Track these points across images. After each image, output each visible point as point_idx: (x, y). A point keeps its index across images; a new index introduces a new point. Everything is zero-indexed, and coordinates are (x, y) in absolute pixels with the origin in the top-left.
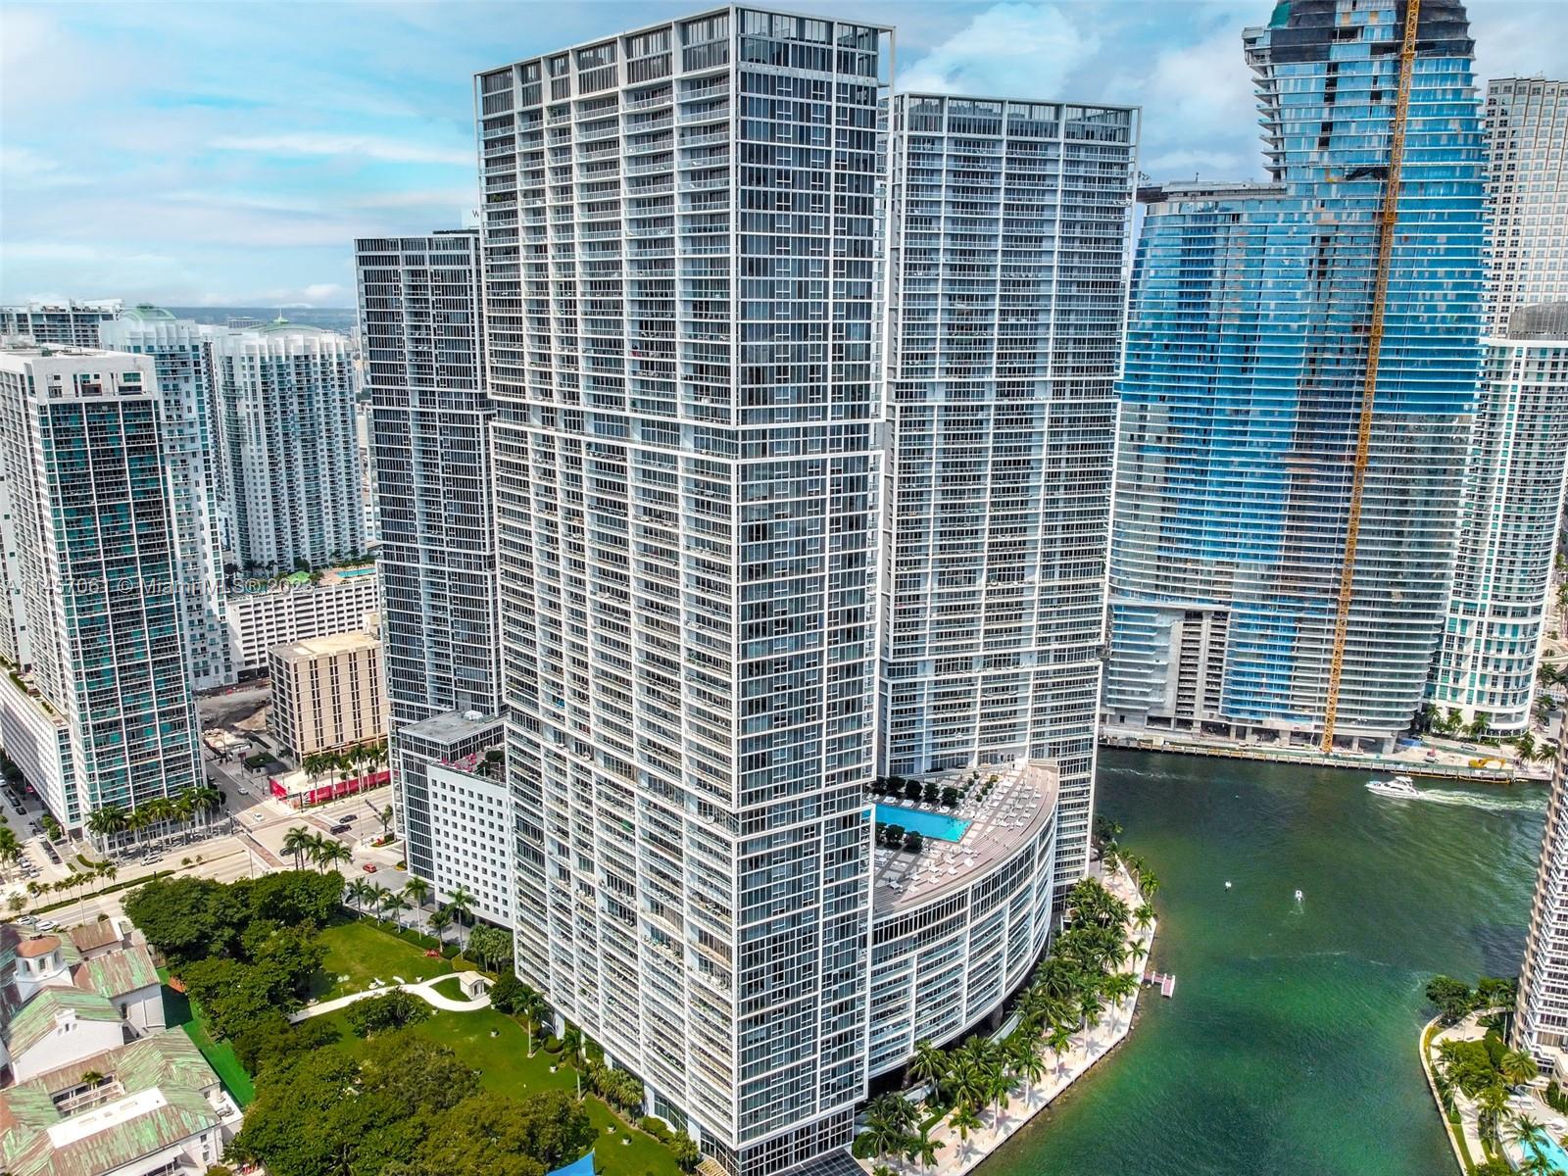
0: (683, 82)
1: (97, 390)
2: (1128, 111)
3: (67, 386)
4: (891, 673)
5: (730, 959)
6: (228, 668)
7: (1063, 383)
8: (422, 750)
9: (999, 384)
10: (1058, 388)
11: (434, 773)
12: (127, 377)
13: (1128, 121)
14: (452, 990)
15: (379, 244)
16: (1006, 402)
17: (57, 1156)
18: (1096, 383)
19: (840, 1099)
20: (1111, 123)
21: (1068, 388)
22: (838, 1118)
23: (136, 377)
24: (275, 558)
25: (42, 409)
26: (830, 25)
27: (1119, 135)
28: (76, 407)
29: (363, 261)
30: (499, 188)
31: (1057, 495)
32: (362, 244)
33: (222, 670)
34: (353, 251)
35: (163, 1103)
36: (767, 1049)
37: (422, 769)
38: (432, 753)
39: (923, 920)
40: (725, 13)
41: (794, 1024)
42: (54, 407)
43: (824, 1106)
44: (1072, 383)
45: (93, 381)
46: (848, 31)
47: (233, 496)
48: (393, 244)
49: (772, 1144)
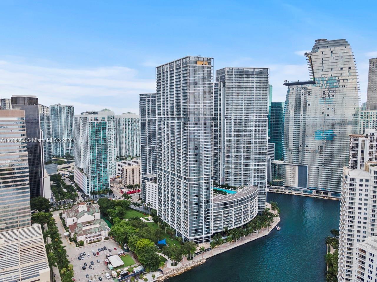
0: (182, 67)
1: (98, 120)
2: (268, 69)
3: (93, 119)
4: (225, 167)
5: (187, 204)
6: (115, 174)
7: (257, 115)
8: (145, 179)
9: (245, 116)
10: (256, 116)
11: (147, 183)
12: (103, 118)
13: (268, 70)
14: (147, 219)
15: (143, 95)
16: (246, 119)
17: (83, 231)
18: (263, 115)
19: (208, 233)
20: (265, 71)
21: (258, 116)
22: (207, 237)
23: (104, 118)
24: (125, 155)
25: (89, 123)
26: (203, 58)
27: (266, 73)
28: (95, 122)
29: (140, 98)
30: (159, 84)
31: (256, 135)
32: (140, 95)
33: (114, 174)
34: (139, 96)
35: (99, 226)
36: (194, 221)
37: (145, 183)
38: (147, 180)
39: (224, 204)
40: (187, 57)
41: (199, 217)
42: (91, 122)
43: (205, 234)
44: (259, 115)
45: (97, 119)
46: (207, 59)
47: (119, 147)
48: (145, 95)
49: (195, 239)
